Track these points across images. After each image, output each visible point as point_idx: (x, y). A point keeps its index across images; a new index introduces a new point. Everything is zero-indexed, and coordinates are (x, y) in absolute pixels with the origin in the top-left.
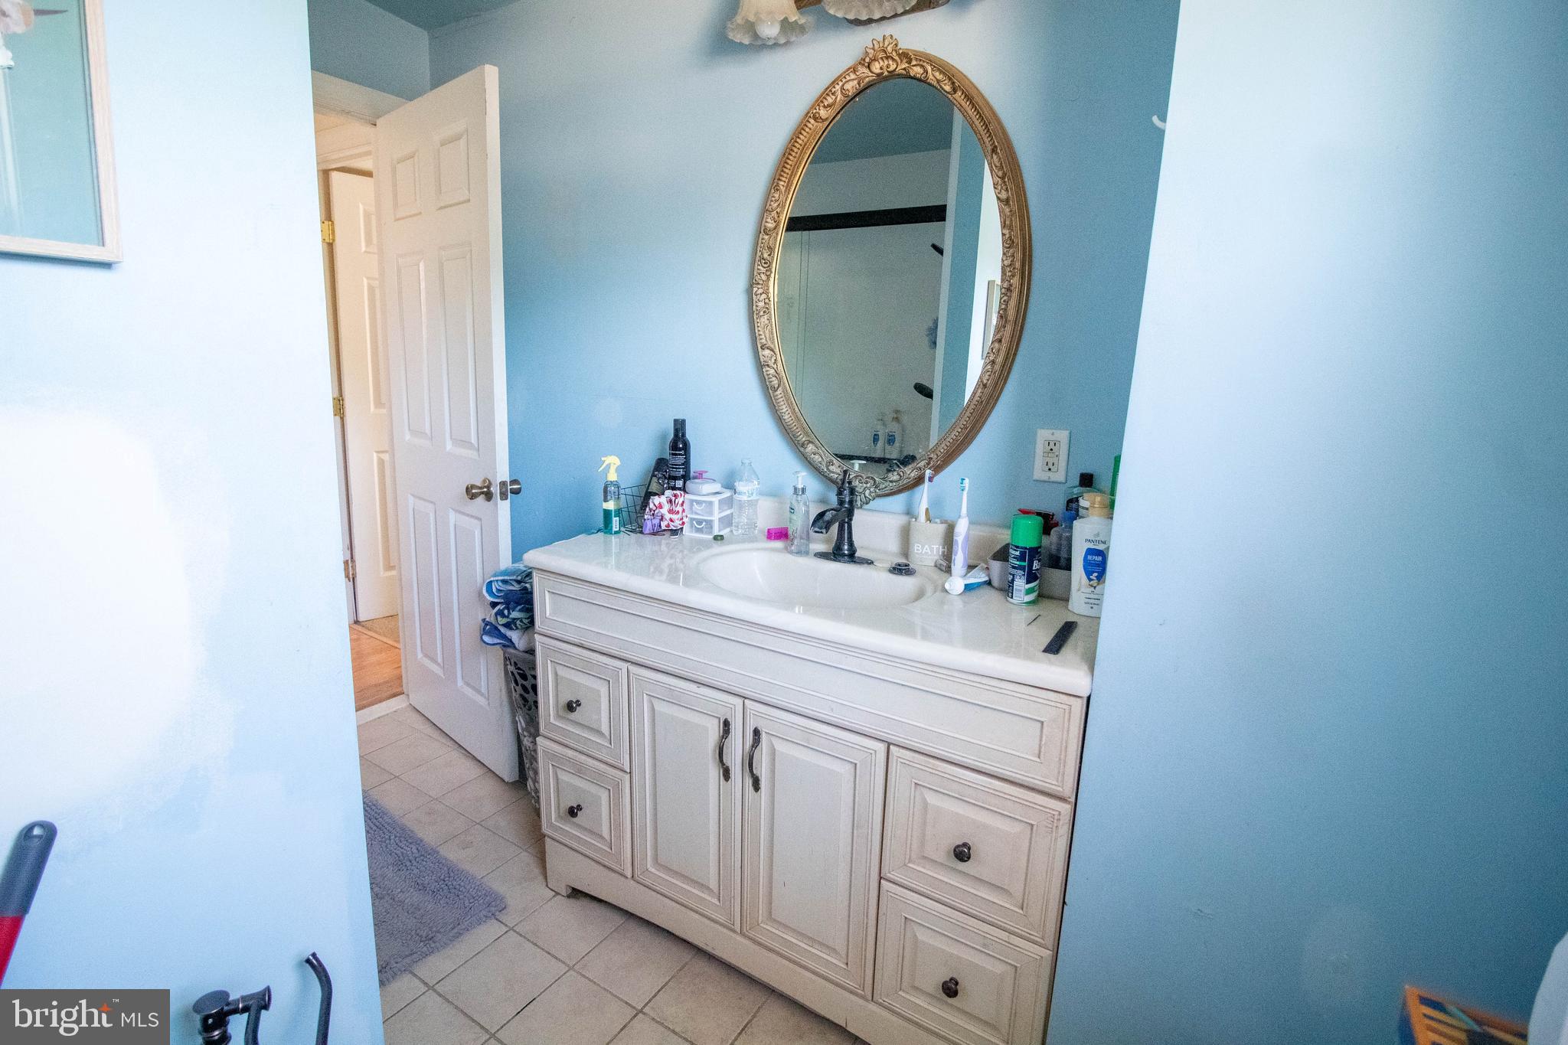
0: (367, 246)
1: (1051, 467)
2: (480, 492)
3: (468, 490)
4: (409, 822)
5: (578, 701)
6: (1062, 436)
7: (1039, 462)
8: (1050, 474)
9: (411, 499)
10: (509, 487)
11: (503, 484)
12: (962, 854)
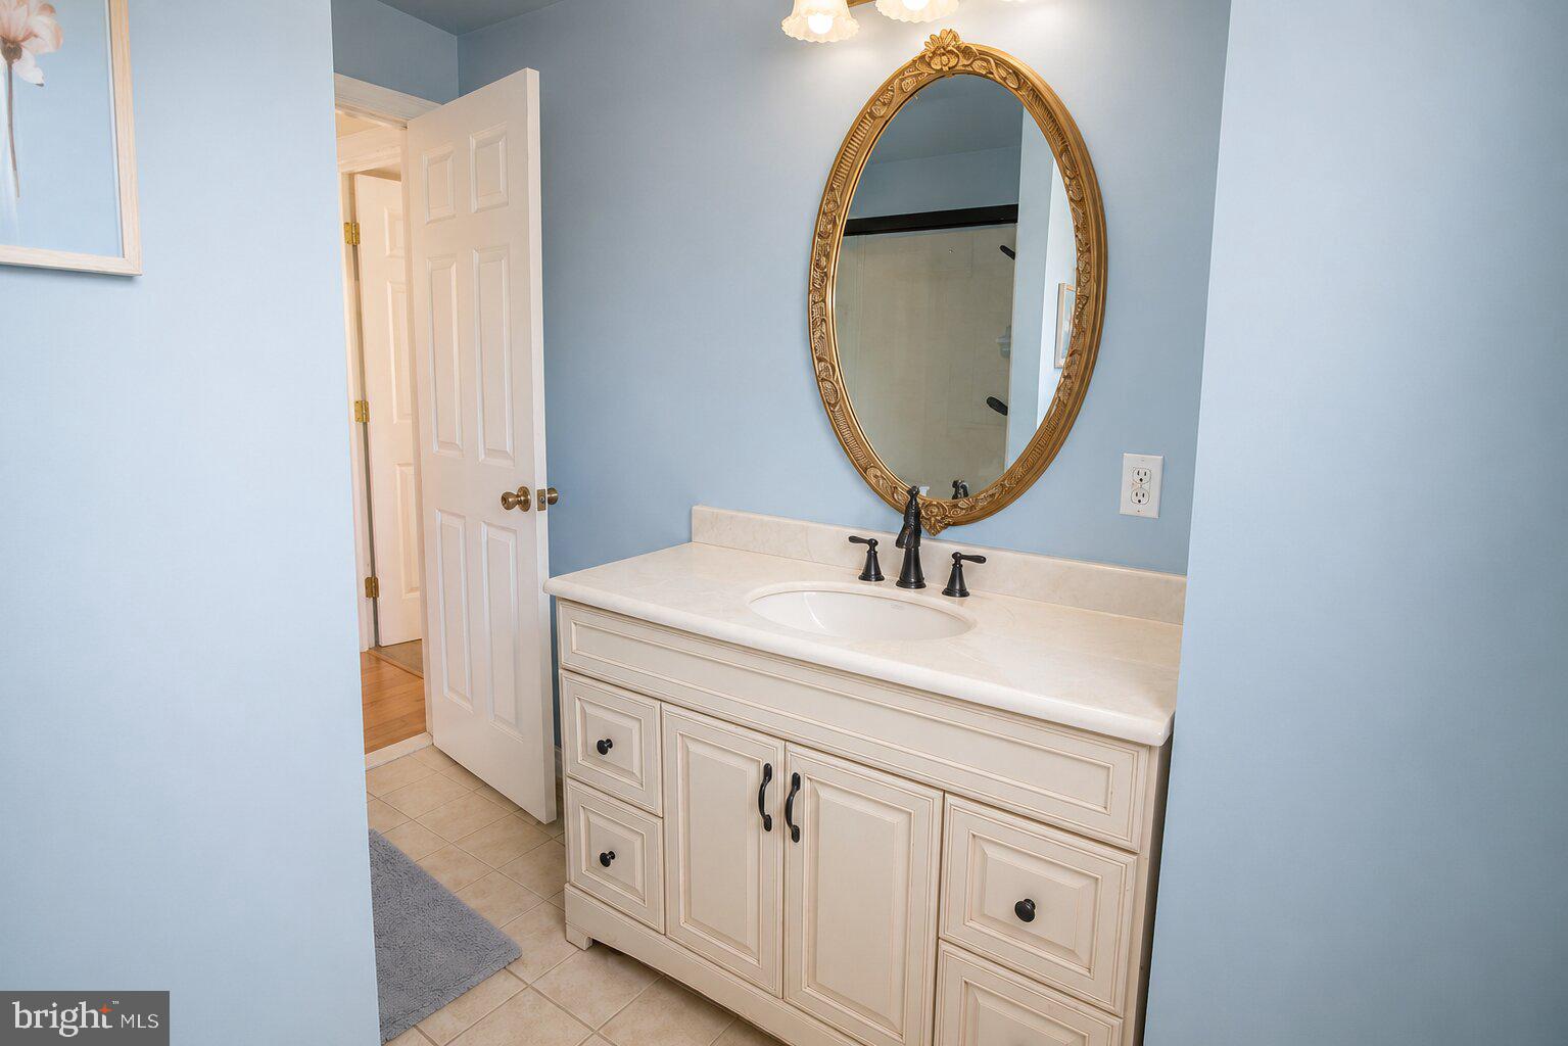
0: (391, 250)
1: (1141, 498)
2: (518, 500)
3: (504, 499)
4: (425, 864)
5: (608, 741)
6: (1153, 463)
7: (1126, 493)
8: (1140, 506)
9: (439, 515)
10: (547, 496)
11: (541, 493)
12: (1025, 911)
